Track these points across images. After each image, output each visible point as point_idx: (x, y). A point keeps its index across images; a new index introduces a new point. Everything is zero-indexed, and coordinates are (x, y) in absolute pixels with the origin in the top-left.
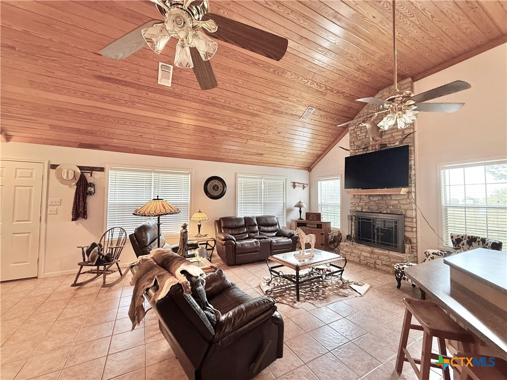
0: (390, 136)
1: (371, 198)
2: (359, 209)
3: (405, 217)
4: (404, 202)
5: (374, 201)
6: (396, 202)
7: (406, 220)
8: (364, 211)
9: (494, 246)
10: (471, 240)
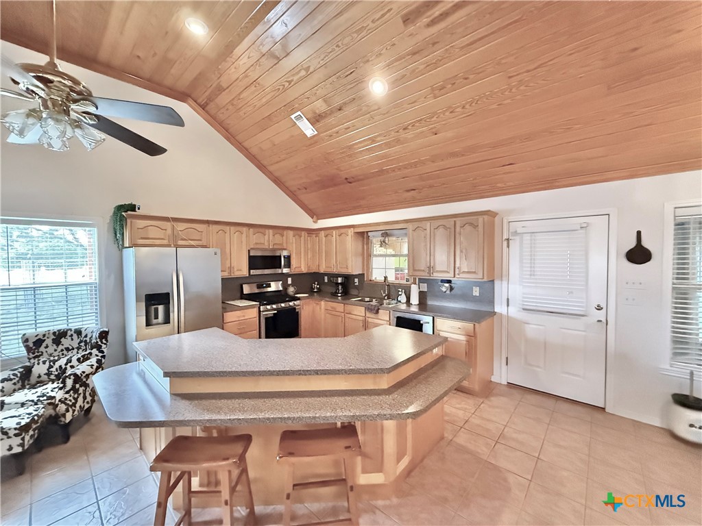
9: (104, 335)
10: (59, 336)
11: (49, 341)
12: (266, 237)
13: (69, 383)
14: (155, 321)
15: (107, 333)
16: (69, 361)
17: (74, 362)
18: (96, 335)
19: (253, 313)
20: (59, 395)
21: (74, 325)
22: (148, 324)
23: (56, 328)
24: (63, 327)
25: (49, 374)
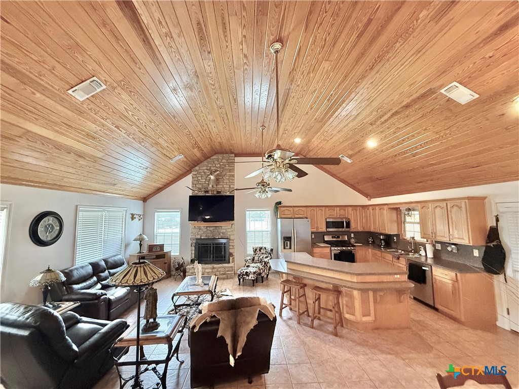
0: (222, 186)
1: (208, 228)
2: (199, 237)
3: (230, 240)
4: (229, 230)
5: (210, 230)
6: (224, 231)
7: (230, 241)
8: (202, 238)
9: (272, 250)
10: (261, 248)
11: (258, 250)
12: (335, 211)
13: (263, 263)
14: (286, 247)
15: (272, 249)
16: (263, 257)
17: (264, 258)
18: (270, 250)
19: (328, 250)
20: (261, 267)
21: (264, 246)
22: (284, 248)
23: (260, 246)
24: (261, 246)
25: (258, 260)
